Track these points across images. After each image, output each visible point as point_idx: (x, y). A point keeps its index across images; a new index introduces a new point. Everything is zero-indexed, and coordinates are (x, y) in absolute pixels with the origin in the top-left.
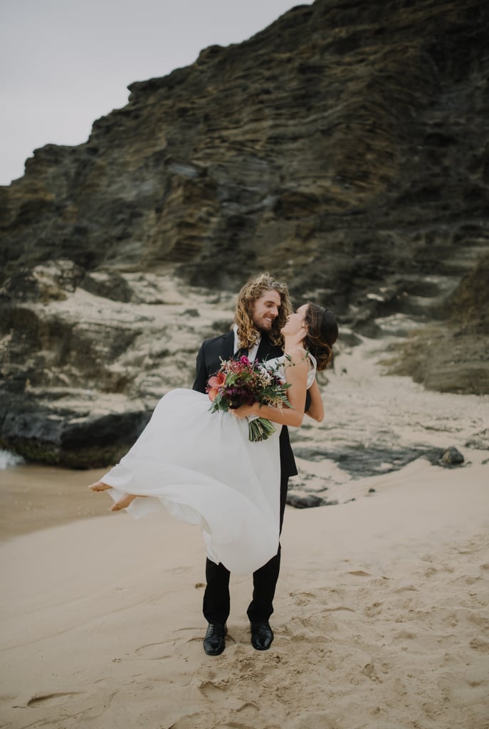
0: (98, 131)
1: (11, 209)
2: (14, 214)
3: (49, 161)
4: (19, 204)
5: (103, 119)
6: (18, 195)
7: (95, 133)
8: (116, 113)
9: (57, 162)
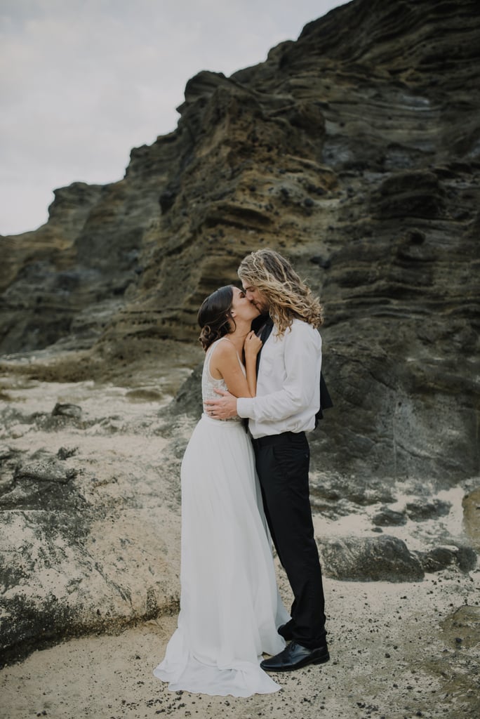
0: (136, 161)
1: (12, 264)
2: (15, 268)
3: (72, 201)
4: (23, 256)
5: (145, 147)
6: (26, 245)
7: (132, 164)
8: (162, 140)
9: (82, 202)
